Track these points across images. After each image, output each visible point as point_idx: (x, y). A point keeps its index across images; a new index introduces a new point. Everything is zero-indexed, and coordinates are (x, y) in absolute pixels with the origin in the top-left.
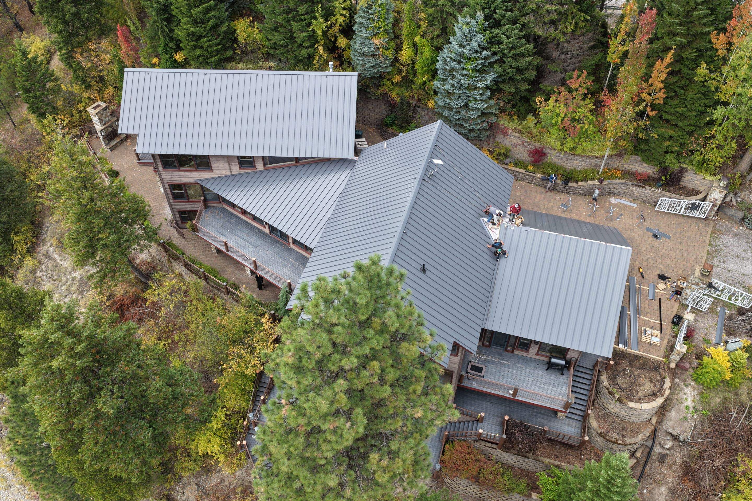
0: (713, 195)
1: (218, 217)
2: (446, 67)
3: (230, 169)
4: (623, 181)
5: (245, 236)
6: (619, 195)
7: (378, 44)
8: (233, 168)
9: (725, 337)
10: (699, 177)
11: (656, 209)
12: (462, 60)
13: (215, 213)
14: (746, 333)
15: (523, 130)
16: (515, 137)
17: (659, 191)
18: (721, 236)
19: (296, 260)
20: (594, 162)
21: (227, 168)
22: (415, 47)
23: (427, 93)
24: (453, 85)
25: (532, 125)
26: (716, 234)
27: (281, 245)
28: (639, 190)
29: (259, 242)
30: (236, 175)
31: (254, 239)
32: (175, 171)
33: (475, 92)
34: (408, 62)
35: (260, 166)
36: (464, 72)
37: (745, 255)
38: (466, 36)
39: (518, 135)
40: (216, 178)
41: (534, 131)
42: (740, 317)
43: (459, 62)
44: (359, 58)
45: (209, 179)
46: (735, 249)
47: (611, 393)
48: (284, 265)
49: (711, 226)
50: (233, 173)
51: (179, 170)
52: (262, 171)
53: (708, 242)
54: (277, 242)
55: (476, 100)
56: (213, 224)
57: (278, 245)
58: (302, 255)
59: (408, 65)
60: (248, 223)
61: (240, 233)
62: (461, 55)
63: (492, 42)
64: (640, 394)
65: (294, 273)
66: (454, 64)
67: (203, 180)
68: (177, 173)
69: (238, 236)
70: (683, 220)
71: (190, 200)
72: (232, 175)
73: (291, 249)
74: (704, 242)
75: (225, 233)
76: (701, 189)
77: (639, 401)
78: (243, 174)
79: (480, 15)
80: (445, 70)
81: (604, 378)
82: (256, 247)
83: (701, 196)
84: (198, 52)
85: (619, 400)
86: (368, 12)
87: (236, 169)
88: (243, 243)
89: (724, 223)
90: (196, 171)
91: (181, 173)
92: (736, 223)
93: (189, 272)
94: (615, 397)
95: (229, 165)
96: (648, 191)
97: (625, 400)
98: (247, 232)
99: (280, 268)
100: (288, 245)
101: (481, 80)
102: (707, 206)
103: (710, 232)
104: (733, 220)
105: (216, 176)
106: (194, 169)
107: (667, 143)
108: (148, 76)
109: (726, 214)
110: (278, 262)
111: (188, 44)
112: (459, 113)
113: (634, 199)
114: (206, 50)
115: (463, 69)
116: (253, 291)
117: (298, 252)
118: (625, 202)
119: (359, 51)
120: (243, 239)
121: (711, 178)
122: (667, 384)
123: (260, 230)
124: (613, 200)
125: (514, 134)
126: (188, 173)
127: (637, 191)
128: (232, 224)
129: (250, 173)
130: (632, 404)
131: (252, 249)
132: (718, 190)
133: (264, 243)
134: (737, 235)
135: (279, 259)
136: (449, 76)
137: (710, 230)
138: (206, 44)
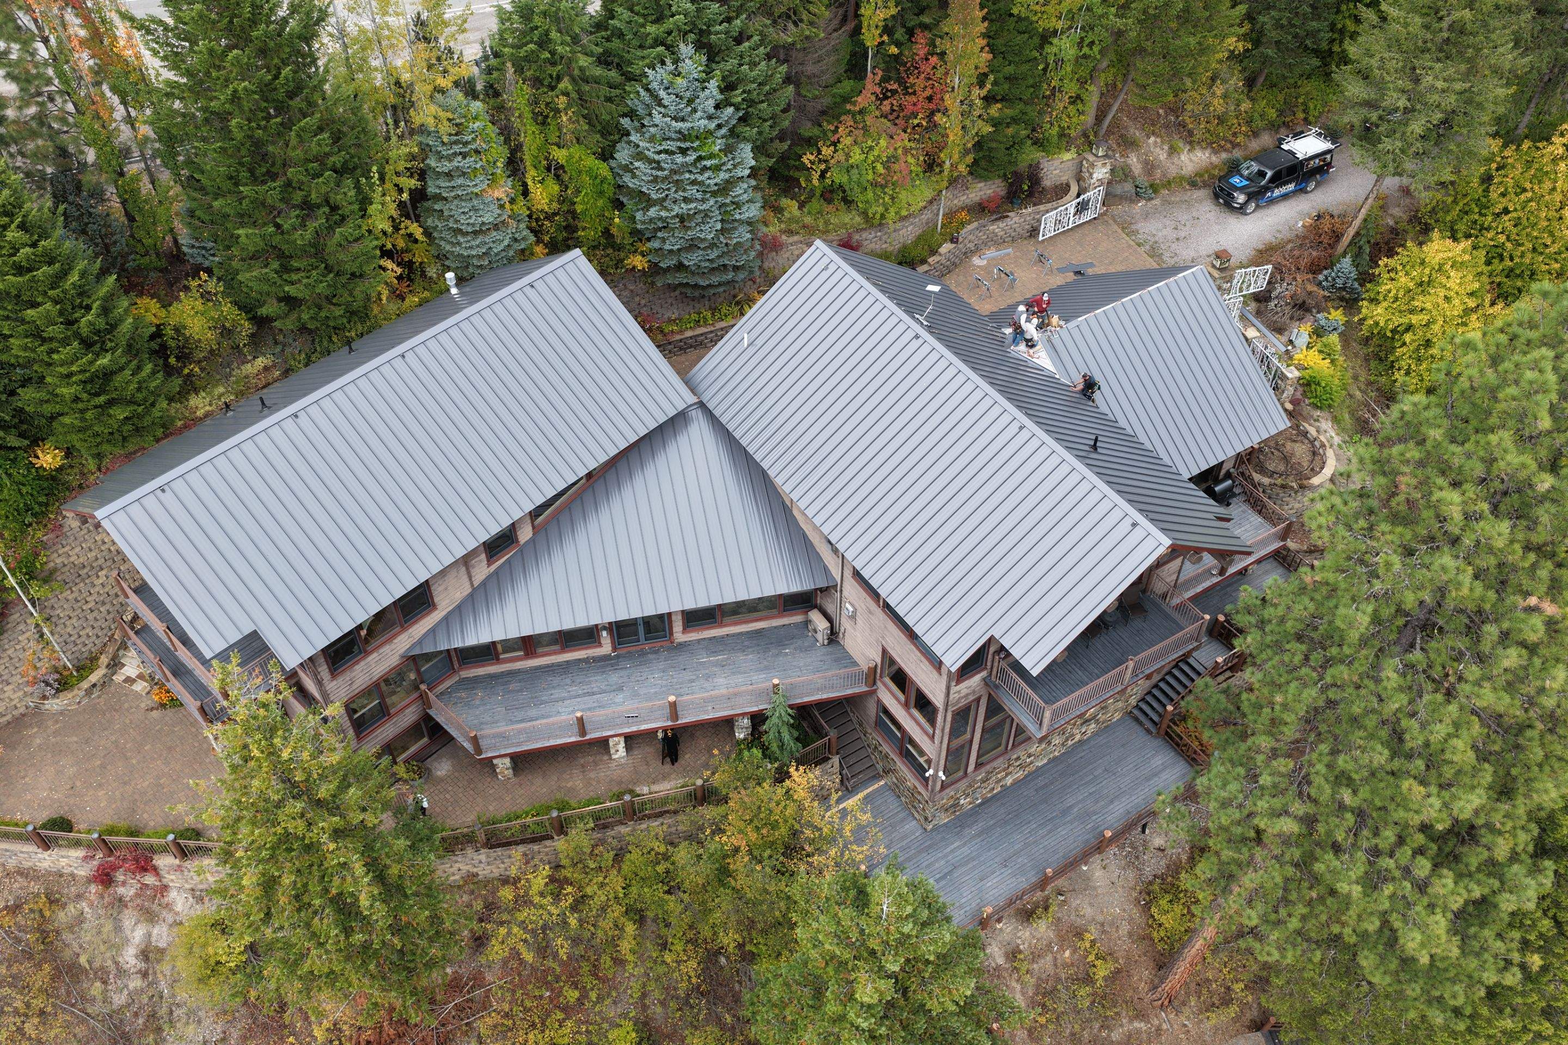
0: (1095, 176)
1: (478, 702)
2: (659, 173)
3: (470, 578)
4: (975, 224)
5: (574, 689)
6: (977, 250)
7: (503, 196)
8: (474, 572)
9: (1284, 339)
10: (1056, 163)
11: (1041, 238)
12: (688, 144)
13: (460, 698)
14: (1292, 318)
15: (794, 227)
16: (796, 243)
17: (1030, 210)
18: (1134, 227)
19: (715, 653)
20: (927, 215)
21: (465, 578)
22: (555, 170)
23: (619, 248)
24: (686, 200)
25: (796, 212)
26: (1127, 227)
27: (656, 652)
28: (1001, 224)
29: (614, 678)
30: (484, 584)
31: (598, 681)
32: (357, 662)
33: (738, 191)
34: (555, 206)
35: (525, 534)
36: (708, 163)
37: (1183, 234)
38: (681, 98)
39: (796, 238)
40: (446, 618)
41: (808, 220)
42: (1272, 304)
43: (683, 151)
44: (473, 243)
45: (433, 631)
46: (1165, 232)
47: (1283, 487)
48: (707, 677)
49: (1111, 222)
50: (476, 584)
51: (368, 653)
52: (532, 541)
53: (1132, 243)
54: (643, 654)
55: (738, 205)
56: (487, 718)
57: (650, 656)
58: (710, 639)
59: (555, 214)
60: (548, 666)
61: (557, 693)
62: (683, 137)
63: (728, 87)
64: (1305, 464)
65: (740, 673)
66: (679, 159)
67: (420, 642)
68: (362, 663)
69: (563, 699)
70: (1077, 235)
71: (392, 711)
72: (474, 590)
73: (680, 644)
74: (1130, 246)
75: (533, 712)
76: (1064, 179)
77: (1314, 472)
78: (496, 572)
79: (686, 50)
80: (655, 180)
81: (1257, 477)
82: (620, 689)
83: (1074, 189)
84: (120, 413)
85: (1302, 487)
86: (456, 143)
87: (482, 570)
88: (590, 701)
89: (1118, 210)
90: (404, 629)
91: (370, 658)
92: (1132, 201)
93: (499, 851)
94: (1292, 487)
95: (467, 569)
96: (1017, 219)
97: (1305, 482)
98: (568, 681)
99: (707, 685)
100: (668, 644)
101: (735, 166)
102: (1094, 195)
103: (1120, 231)
104: (1126, 199)
105: (444, 613)
106: (398, 629)
107: (1010, 131)
108: (167, 497)
109: (1115, 196)
110: (692, 681)
111: (82, 411)
112: (712, 246)
113: (998, 242)
114: (132, 402)
115: (700, 158)
116: (665, 777)
117: (699, 641)
118: (991, 253)
119: (470, 229)
120: (578, 696)
121: (1067, 156)
122: (1312, 431)
123: (586, 660)
124: (976, 261)
125: (791, 240)
126: (386, 649)
127: (997, 228)
128: (521, 691)
129: (508, 561)
130: (1316, 481)
131: (619, 698)
132: (1099, 164)
133: (623, 673)
134: (1146, 216)
135: (687, 675)
136: (668, 189)
137: (1116, 227)
138: (133, 386)
